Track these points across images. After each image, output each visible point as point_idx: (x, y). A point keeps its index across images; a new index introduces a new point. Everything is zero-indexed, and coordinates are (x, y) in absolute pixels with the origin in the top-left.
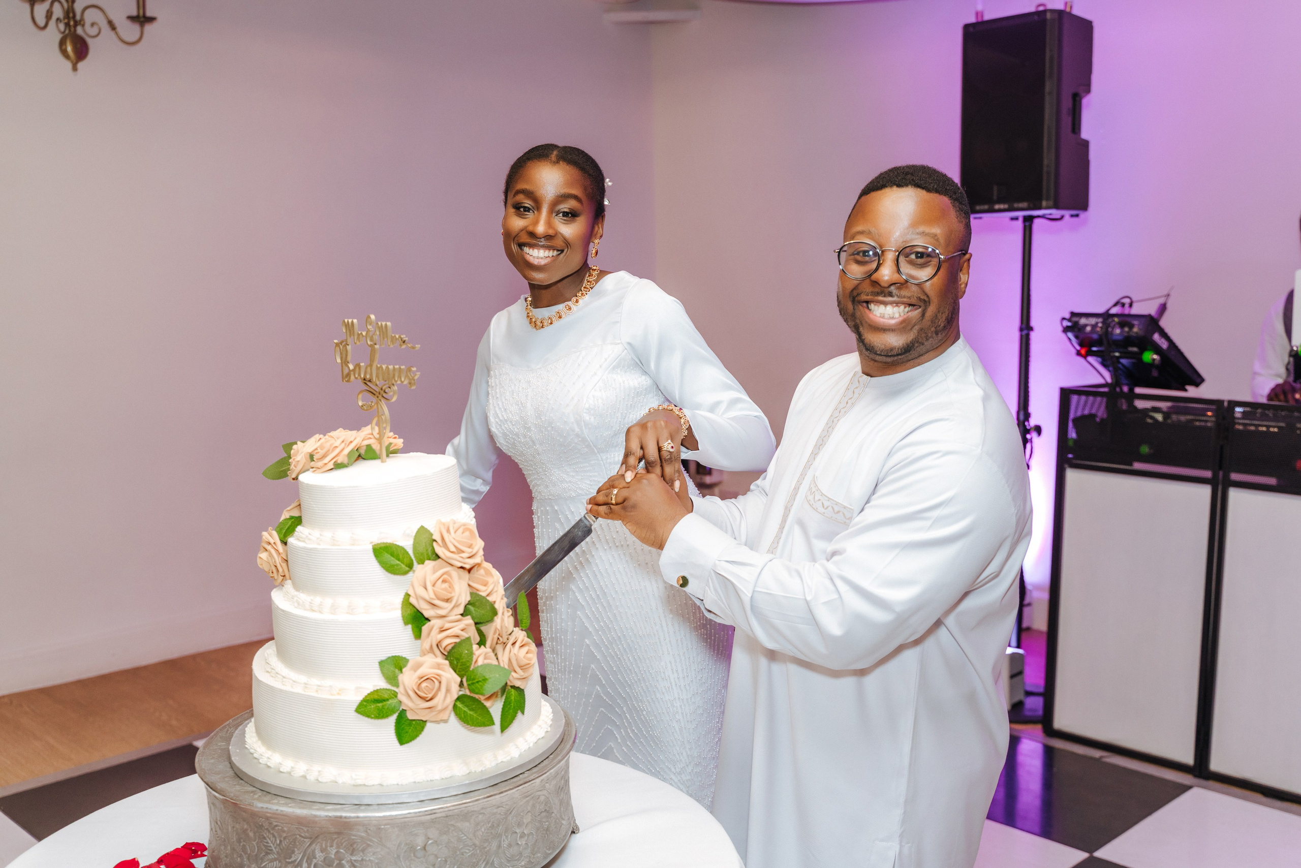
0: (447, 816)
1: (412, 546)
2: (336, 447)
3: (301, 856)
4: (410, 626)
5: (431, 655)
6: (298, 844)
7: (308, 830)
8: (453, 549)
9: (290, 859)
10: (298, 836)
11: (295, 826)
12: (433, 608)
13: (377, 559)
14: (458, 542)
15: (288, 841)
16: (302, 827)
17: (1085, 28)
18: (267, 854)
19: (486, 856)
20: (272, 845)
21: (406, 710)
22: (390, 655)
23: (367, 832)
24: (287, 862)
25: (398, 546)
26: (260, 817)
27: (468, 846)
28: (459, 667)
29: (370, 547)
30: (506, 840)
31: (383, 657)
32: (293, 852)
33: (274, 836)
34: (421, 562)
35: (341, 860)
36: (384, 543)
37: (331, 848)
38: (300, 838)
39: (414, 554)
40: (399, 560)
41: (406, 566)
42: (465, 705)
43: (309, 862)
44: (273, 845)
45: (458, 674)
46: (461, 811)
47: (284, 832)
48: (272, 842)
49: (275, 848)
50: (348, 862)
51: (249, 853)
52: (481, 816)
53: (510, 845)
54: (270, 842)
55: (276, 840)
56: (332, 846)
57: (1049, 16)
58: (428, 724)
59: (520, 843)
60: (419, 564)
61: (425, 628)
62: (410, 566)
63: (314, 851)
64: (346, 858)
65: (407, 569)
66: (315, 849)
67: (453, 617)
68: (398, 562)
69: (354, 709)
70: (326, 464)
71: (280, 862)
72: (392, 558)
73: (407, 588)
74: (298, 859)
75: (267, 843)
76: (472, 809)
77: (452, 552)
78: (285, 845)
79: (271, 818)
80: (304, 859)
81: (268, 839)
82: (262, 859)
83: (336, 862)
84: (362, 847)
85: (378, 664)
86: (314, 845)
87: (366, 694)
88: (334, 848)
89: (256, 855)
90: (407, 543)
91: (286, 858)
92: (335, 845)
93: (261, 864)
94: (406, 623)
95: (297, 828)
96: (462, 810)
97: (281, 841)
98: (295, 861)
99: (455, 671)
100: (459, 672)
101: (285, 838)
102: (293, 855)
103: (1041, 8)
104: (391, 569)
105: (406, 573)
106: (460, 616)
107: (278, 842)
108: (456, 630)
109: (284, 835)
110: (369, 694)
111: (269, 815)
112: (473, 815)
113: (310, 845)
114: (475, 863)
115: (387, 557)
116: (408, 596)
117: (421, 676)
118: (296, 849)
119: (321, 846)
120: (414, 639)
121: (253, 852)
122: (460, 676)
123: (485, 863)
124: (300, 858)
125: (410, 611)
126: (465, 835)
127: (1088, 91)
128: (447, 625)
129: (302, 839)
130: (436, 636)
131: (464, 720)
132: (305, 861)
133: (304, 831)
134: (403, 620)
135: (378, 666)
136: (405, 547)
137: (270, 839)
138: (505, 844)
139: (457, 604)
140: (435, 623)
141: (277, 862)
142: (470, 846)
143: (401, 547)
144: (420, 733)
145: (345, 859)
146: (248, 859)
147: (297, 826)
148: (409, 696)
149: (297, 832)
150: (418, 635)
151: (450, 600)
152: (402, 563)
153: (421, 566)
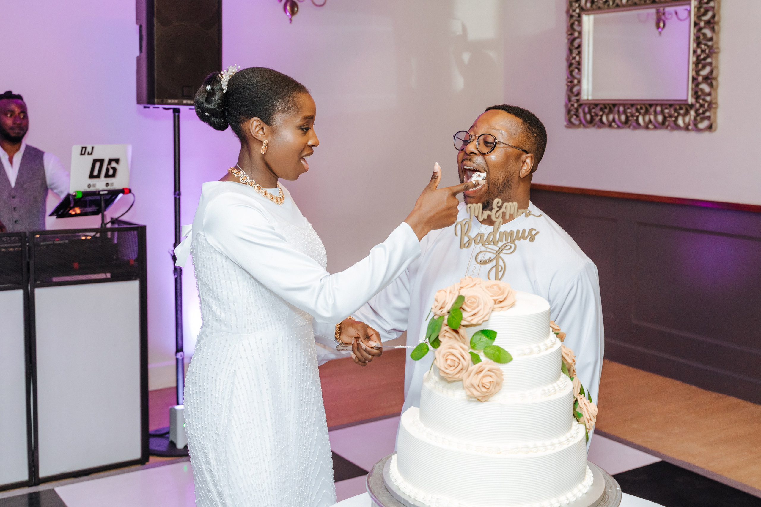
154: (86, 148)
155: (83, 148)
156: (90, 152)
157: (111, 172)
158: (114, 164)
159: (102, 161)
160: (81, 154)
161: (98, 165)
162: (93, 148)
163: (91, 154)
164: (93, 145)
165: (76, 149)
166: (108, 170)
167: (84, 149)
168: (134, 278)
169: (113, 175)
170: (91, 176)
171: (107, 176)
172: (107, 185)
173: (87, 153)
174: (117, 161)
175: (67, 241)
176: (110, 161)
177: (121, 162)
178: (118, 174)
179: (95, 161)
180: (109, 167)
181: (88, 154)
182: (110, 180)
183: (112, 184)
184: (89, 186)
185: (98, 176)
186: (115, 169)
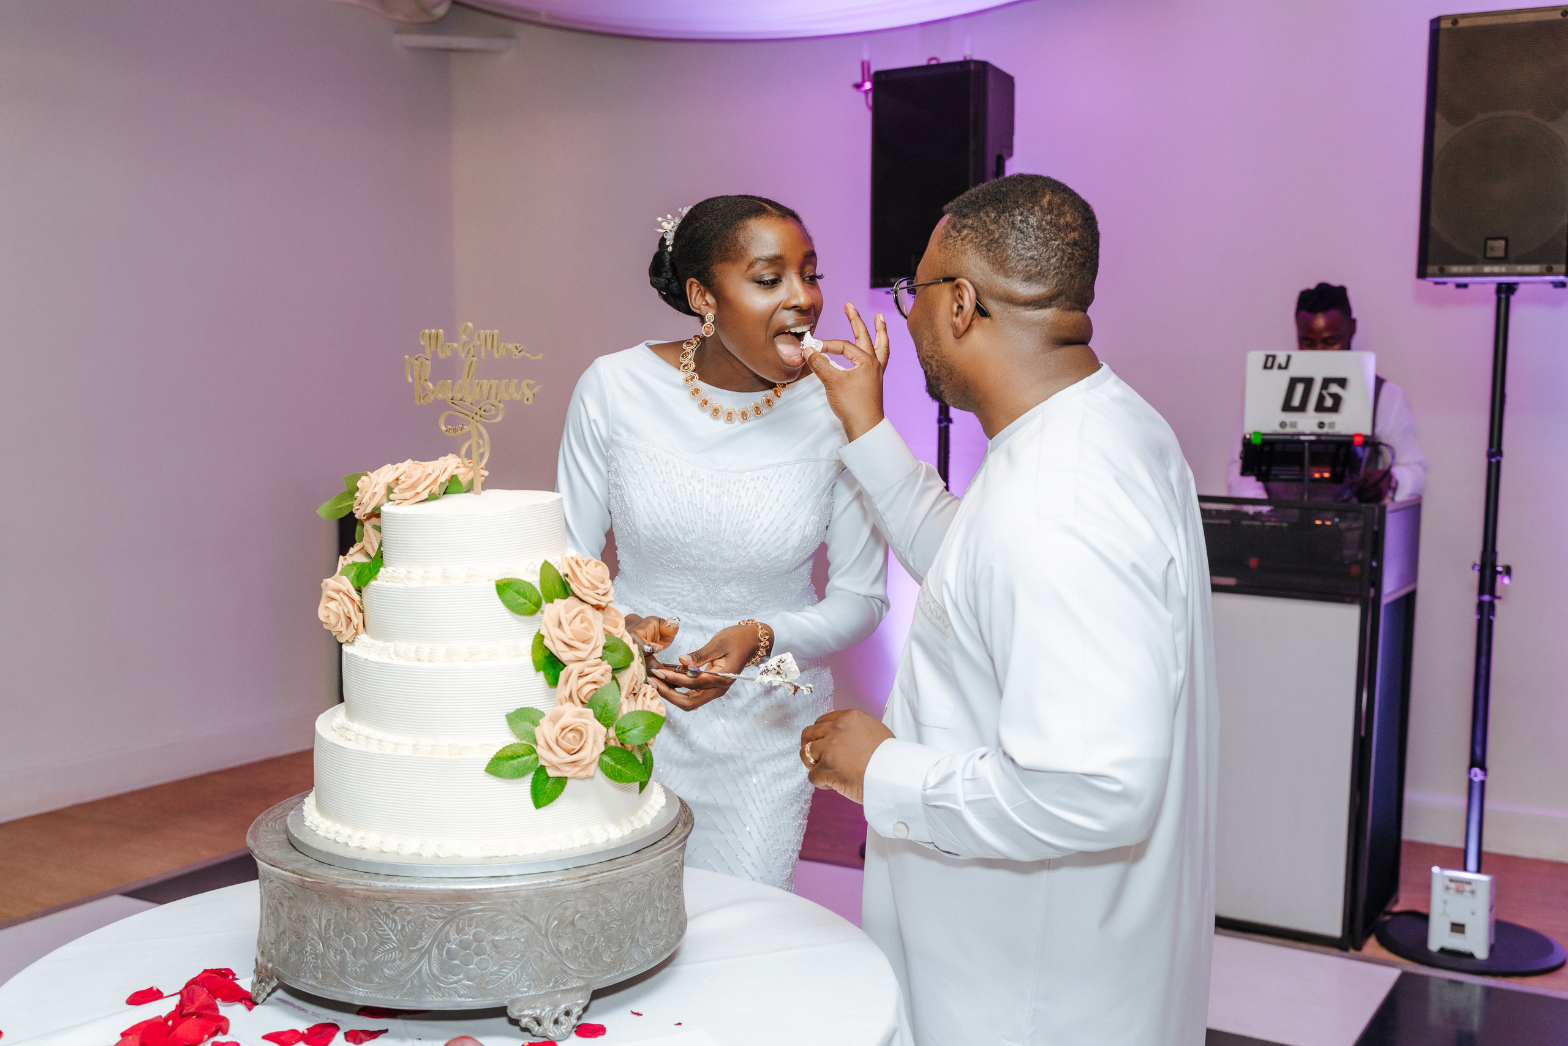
0: (599, 884)
1: (539, 582)
2: (430, 474)
3: (429, 942)
4: (541, 674)
5: (570, 704)
6: (426, 926)
7: (441, 909)
8: (587, 584)
9: (414, 946)
10: (428, 918)
11: (425, 905)
12: (571, 650)
13: (500, 597)
14: (593, 577)
15: (413, 924)
16: (434, 906)
17: (1007, 82)
18: (382, 944)
19: (632, 933)
20: (390, 932)
21: (544, 766)
22: (519, 707)
23: (512, 905)
24: (410, 951)
25: (525, 582)
26: (375, 900)
27: (616, 920)
28: (603, 716)
29: (493, 585)
30: (649, 915)
31: (511, 709)
32: (420, 937)
33: (394, 921)
34: (550, 601)
35: (480, 941)
36: (508, 579)
37: (470, 928)
38: (430, 919)
39: (542, 590)
40: (526, 599)
41: (534, 605)
42: (612, 759)
43: (440, 947)
44: (393, 932)
45: (602, 724)
46: (612, 878)
47: (409, 914)
48: (390, 929)
49: (395, 936)
50: (488, 942)
51: (355, 947)
52: (629, 885)
53: (652, 922)
54: (387, 929)
55: (396, 925)
56: (470, 926)
57: (972, 67)
58: (569, 783)
59: (660, 920)
60: (547, 602)
61: (563, 674)
62: (538, 605)
63: (448, 933)
64: (486, 938)
65: (534, 608)
66: (449, 931)
67: (591, 661)
68: (525, 601)
69: (484, 769)
70: (418, 493)
71: (400, 951)
72: (518, 596)
73: (538, 628)
74: (426, 945)
75: (385, 930)
76: (623, 877)
77: (586, 588)
78: (409, 929)
79: (393, 898)
80: (434, 944)
81: (385, 926)
82: (375, 951)
83: (475, 945)
84: (505, 925)
85: (505, 717)
86: (448, 926)
87: (498, 751)
88: (473, 927)
89: (366, 947)
90: (534, 579)
91: (408, 946)
92: (474, 923)
93: (373, 957)
94: (538, 670)
95: (427, 908)
96: (614, 877)
97: (403, 926)
98: (423, 947)
99: (600, 721)
100: (603, 721)
101: (409, 922)
102: (419, 941)
103: (933, 62)
104: (515, 608)
105: (533, 613)
106: (600, 660)
107: (399, 927)
108: (596, 675)
109: (409, 918)
110: (500, 751)
111: (389, 895)
112: (622, 883)
113: (444, 926)
114: (621, 940)
115: (510, 594)
116: (540, 638)
117: (564, 727)
118: (423, 933)
119: (458, 926)
120: (548, 688)
121: (362, 945)
122: (605, 726)
123: (630, 940)
124: (428, 944)
125: (541, 657)
126: (613, 908)
127: (1011, 154)
128: (587, 671)
129: (433, 920)
130: (574, 683)
131: (614, 775)
132: (435, 946)
133: (437, 910)
134: (534, 665)
135: (505, 720)
136: (533, 584)
137: (388, 926)
138: (648, 920)
139: (597, 646)
140: (574, 668)
141: (397, 952)
142: (618, 921)
143: (529, 583)
144: (560, 794)
145: (486, 940)
146: (354, 954)
147: (427, 905)
148: (551, 749)
149: (427, 913)
150: (554, 682)
151: (587, 642)
152: (529, 601)
153: (550, 605)
154: (1274, 357)
155: (1268, 357)
156: (1283, 365)
157: (1329, 402)
158: (1334, 388)
159: (1308, 382)
160: (1265, 367)
161: (1300, 388)
162: (1289, 357)
163: (1286, 367)
164: (1289, 353)
165: (1256, 359)
166: (1321, 398)
167: (1270, 360)
168: (1348, 599)
169: (1335, 408)
170: (1287, 407)
171: (1320, 408)
172: (1321, 425)
173: (1276, 365)
174: (1342, 382)
175: (1285, 525)
176: (1326, 382)
177: (1352, 385)
178: (1345, 407)
179: (1293, 382)
180: (1324, 392)
181: (1280, 367)
182: (1327, 417)
183: (1332, 425)
184: (1283, 425)
185: (1302, 408)
186: (1337, 399)
